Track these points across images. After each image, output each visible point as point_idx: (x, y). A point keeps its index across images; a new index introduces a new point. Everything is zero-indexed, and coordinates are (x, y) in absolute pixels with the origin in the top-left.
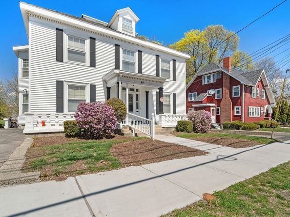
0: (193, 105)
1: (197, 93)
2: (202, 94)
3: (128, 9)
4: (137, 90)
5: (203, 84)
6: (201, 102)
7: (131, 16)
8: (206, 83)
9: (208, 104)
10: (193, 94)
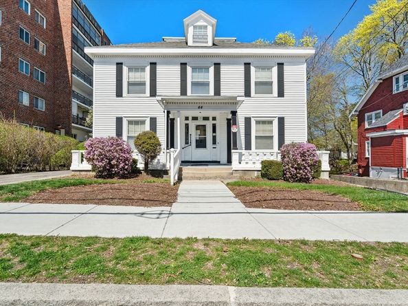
0: (367, 135)
1: (381, 111)
2: (392, 112)
3: (200, 13)
4: (214, 119)
5: (395, 92)
6: (384, 128)
7: (206, 20)
8: (401, 89)
9: (397, 131)
10: (373, 113)
